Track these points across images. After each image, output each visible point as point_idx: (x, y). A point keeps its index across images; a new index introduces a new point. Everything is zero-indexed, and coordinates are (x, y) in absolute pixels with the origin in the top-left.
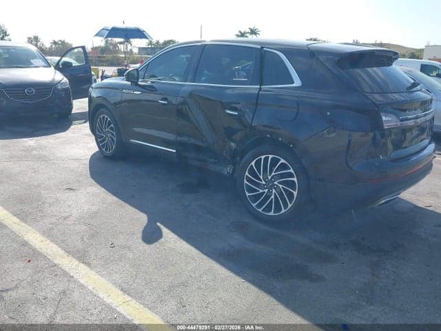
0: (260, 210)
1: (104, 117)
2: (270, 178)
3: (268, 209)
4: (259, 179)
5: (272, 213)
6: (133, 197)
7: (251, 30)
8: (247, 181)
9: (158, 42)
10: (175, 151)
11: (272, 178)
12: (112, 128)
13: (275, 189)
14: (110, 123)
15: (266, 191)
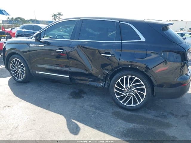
0: (125, 104)
1: (16, 60)
2: (129, 87)
3: (130, 103)
4: (123, 88)
5: (132, 105)
6: (49, 105)
7: (59, 13)
8: (116, 89)
9: (12, 18)
10: (68, 76)
11: (130, 87)
12: (22, 66)
13: (132, 92)
14: (20, 63)
15: (128, 94)
